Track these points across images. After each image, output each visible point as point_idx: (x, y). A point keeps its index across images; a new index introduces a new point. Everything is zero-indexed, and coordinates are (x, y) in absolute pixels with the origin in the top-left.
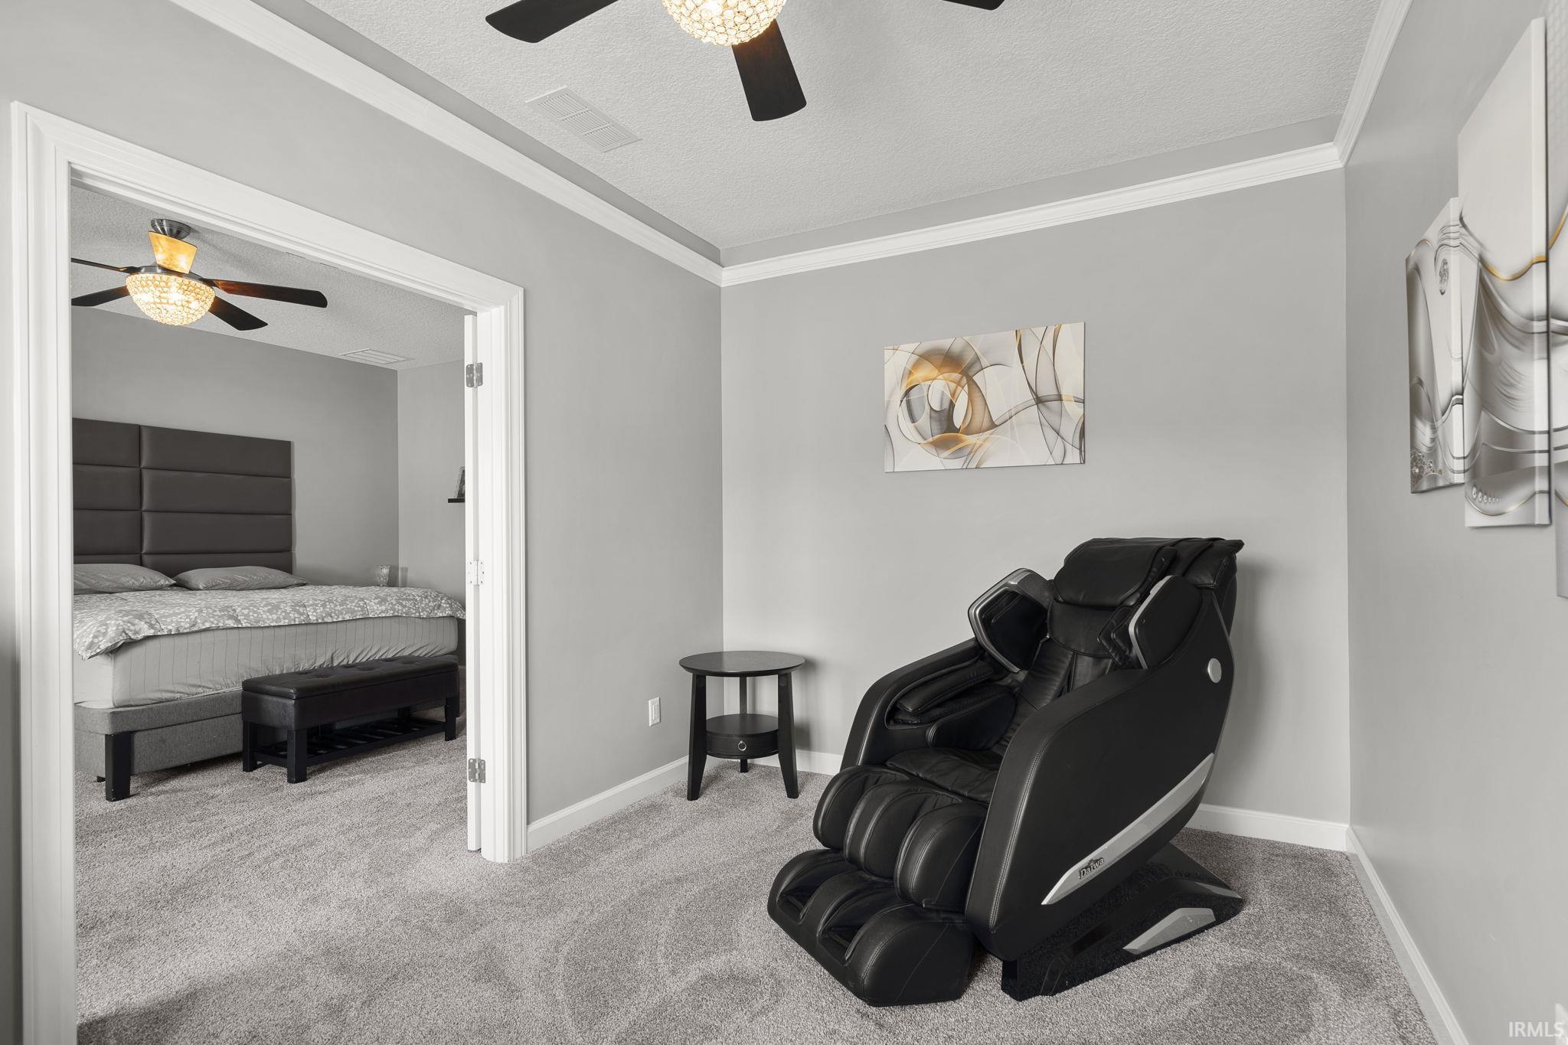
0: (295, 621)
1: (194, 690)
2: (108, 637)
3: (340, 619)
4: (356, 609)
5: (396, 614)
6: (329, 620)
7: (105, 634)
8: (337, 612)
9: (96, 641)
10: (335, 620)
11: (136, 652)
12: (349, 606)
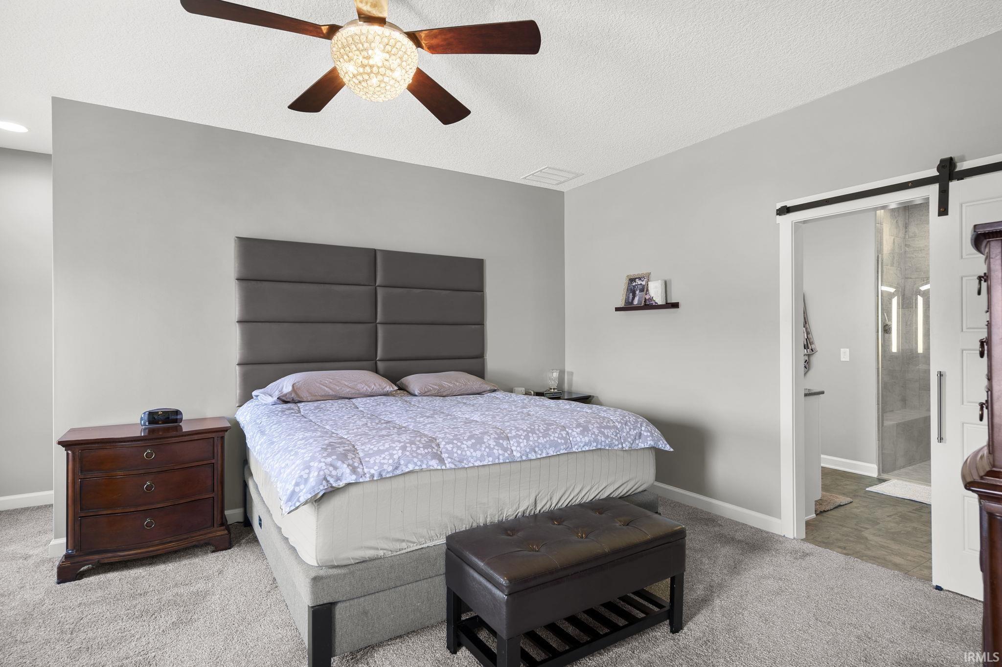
0: (499, 459)
1: (398, 546)
2: (309, 485)
3: (544, 455)
4: (559, 441)
5: (599, 447)
6: (532, 456)
7: (306, 480)
8: (541, 446)
9: (297, 489)
10: (539, 456)
11: (337, 501)
12: (552, 438)
